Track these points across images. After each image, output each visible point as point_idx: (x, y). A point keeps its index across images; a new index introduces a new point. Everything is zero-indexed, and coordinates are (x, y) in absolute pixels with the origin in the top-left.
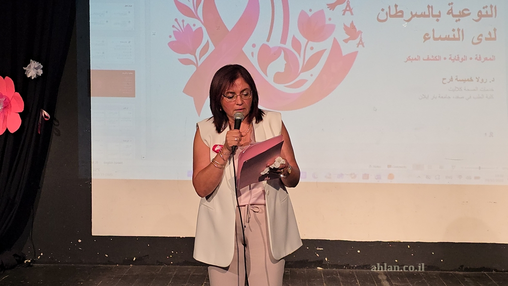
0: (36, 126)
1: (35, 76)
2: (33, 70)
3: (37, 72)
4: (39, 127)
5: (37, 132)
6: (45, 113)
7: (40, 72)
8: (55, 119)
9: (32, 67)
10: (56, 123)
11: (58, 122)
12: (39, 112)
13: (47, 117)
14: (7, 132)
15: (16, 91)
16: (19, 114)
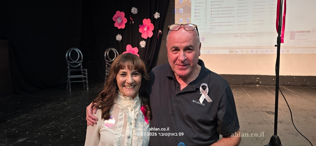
0: (157, 35)
3: (158, 16)
5: (157, 38)
8: (163, 34)
9: (156, 14)
12: (158, 31)
14: (148, 37)
15: (151, 23)
16: (152, 31)
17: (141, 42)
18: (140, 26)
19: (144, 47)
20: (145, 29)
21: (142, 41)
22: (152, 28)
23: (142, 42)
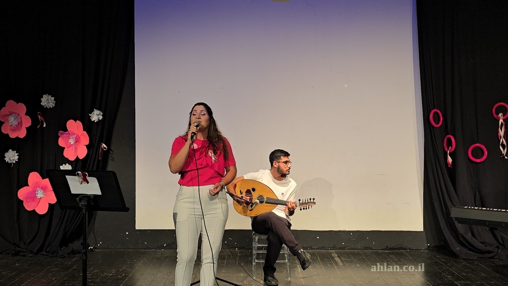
0: (97, 154)
1: (97, 120)
2: (96, 116)
3: (99, 118)
4: (100, 155)
6: (104, 145)
7: (101, 117)
8: (111, 150)
9: (95, 114)
10: (112, 153)
11: (113, 152)
12: (99, 145)
13: (105, 148)
14: (77, 158)
15: (84, 130)
16: (86, 146)
18: (60, 135)
21: (64, 164)
22: (85, 140)
23: (64, 167)
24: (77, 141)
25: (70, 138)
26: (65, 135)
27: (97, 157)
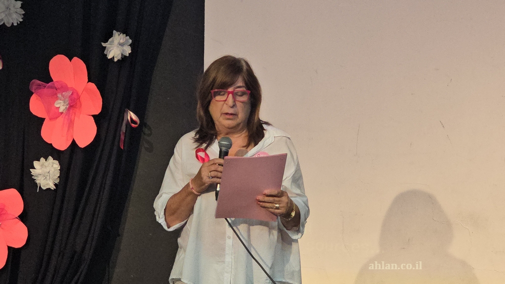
0: (117, 137)
1: (119, 57)
2: (117, 47)
3: (123, 50)
4: (122, 137)
5: (119, 146)
7: (128, 51)
8: (146, 126)
9: (116, 42)
10: (148, 132)
12: (122, 115)
13: (134, 122)
14: (74, 143)
15: (90, 80)
16: (94, 116)
17: (36, 163)
18: (33, 88)
19: (53, 187)
20: (61, 105)
21: (42, 159)
22: (94, 103)
23: (42, 166)
24: (74, 104)
25: (57, 98)
26: (46, 91)
27: (116, 143)
